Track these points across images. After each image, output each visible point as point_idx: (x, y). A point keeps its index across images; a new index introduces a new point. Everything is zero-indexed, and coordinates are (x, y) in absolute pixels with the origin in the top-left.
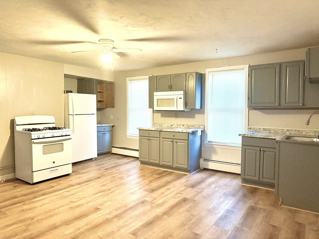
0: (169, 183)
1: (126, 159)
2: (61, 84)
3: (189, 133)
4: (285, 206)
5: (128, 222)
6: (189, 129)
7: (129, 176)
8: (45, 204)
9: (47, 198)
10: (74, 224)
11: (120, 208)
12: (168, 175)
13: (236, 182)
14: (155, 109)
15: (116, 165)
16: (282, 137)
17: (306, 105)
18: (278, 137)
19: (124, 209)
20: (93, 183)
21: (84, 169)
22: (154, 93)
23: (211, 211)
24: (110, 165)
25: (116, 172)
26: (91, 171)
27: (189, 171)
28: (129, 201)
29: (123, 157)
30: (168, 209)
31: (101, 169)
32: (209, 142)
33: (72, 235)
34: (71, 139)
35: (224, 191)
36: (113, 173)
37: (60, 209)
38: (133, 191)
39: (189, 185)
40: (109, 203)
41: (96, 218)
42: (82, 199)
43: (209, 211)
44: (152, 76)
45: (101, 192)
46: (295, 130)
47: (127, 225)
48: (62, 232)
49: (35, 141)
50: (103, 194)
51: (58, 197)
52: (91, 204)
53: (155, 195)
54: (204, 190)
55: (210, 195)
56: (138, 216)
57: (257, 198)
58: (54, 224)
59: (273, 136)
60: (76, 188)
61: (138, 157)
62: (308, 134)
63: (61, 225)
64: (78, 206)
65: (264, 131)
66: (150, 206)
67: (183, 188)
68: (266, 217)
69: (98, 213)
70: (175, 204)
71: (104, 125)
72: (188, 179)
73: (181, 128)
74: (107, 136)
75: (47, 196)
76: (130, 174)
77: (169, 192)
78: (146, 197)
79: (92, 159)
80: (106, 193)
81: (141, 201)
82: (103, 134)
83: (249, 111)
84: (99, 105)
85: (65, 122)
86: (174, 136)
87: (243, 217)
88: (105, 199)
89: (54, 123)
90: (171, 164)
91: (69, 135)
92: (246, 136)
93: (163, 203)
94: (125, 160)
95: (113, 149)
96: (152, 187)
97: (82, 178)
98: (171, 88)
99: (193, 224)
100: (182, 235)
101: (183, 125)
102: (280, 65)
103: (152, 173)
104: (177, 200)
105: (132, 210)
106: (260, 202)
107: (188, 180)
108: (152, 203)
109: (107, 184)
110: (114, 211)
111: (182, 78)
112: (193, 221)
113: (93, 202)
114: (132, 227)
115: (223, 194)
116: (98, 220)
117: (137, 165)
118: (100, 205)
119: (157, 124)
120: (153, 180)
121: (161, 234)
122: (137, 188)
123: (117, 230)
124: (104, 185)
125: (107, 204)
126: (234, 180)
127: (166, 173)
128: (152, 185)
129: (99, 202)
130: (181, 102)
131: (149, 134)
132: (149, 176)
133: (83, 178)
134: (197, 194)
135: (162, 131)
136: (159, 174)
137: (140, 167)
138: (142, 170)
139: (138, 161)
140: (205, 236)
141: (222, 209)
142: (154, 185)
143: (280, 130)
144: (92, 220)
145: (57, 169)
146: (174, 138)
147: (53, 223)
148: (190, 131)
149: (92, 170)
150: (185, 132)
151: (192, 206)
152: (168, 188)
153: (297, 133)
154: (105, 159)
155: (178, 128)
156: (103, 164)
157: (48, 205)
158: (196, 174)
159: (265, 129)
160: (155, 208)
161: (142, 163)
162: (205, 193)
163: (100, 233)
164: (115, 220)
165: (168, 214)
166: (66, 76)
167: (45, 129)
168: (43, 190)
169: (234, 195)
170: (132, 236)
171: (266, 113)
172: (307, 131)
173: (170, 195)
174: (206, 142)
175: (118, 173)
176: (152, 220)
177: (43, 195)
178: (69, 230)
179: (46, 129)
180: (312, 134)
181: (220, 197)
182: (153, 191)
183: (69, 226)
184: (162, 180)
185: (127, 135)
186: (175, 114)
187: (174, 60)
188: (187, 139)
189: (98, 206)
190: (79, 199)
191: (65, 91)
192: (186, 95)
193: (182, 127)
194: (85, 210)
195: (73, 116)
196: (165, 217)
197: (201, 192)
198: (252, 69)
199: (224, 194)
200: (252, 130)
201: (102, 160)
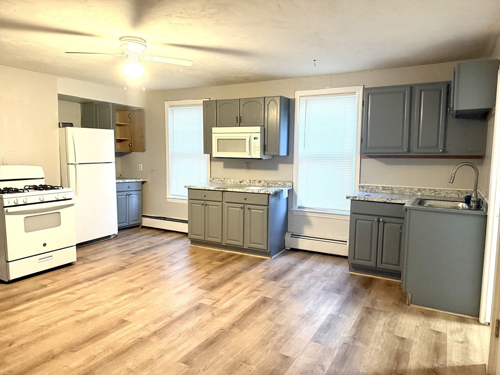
0: (238, 274)
1: (167, 236)
2: (53, 112)
3: (269, 195)
4: (415, 306)
5: (175, 342)
6: (269, 188)
7: (173, 264)
8: (32, 317)
9: (36, 305)
10: (85, 349)
11: (161, 319)
12: (236, 261)
13: (341, 270)
14: (214, 155)
15: (150, 246)
16: (413, 201)
17: (447, 152)
18: (407, 201)
19: (168, 319)
20: (113, 278)
21: (97, 253)
22: (213, 128)
23: (305, 318)
24: (140, 247)
25: (151, 258)
26: (108, 257)
27: (268, 254)
28: (176, 306)
29: (160, 233)
30: (239, 318)
31: (125, 253)
32: (299, 207)
33: (82, 369)
34: (73, 205)
35: (324, 284)
36: (145, 260)
37: (59, 324)
38: (180, 289)
39: (270, 275)
40: (142, 311)
41: (121, 337)
42: (97, 306)
43: (303, 317)
44: (208, 100)
45: (128, 293)
46: (430, 190)
47: (174, 348)
48: (65, 365)
49: (10, 210)
50: (131, 296)
51: (54, 303)
52: (111, 313)
53: (217, 294)
54: (292, 284)
55: (302, 291)
56: (192, 332)
57: (373, 294)
58: (50, 351)
59: (399, 200)
60: (85, 287)
61: (187, 232)
62: (449, 196)
63: (62, 353)
64: (90, 318)
65: (383, 191)
66: (211, 313)
67: (260, 282)
68: (389, 325)
69: (125, 328)
70: (250, 308)
71: (127, 181)
72: (267, 267)
73: (255, 186)
74: (134, 200)
75: (35, 302)
76: (174, 260)
77: (239, 288)
78: (202, 298)
79: (110, 236)
80: (136, 294)
81: (194, 305)
82: (126, 195)
83: (362, 159)
84: (118, 148)
85: (62, 176)
86: (246, 199)
87: (355, 326)
88: (135, 304)
89: (43, 178)
90: (240, 243)
91: (70, 199)
92: (357, 199)
93: (231, 307)
94: (166, 238)
95: (144, 219)
96: (211, 281)
97: (94, 270)
98: (240, 122)
99: (279, 340)
100: (263, 359)
101: (260, 182)
102: (412, 88)
103: (210, 257)
104: (252, 302)
105: (180, 322)
106: (378, 301)
107: (268, 269)
108: (212, 307)
109: (137, 278)
110: (152, 325)
111: (259, 104)
112: (279, 335)
113: (116, 311)
114: (182, 351)
115: (322, 290)
116: (125, 341)
117: (185, 246)
118: (128, 315)
119: (218, 180)
120: (212, 270)
121: (231, 360)
122: (187, 284)
123: (159, 356)
124: (131, 281)
125: (138, 312)
126: (337, 267)
127: (233, 258)
128: (212, 279)
129: (125, 310)
130: (257, 144)
131: (205, 196)
132: (207, 263)
133: (97, 269)
134: (283, 291)
135: (227, 191)
136: (222, 260)
137: (190, 248)
138: (194, 253)
139: (187, 239)
140: (300, 359)
141: (322, 314)
142: (215, 278)
143: (408, 190)
144: (115, 342)
145: (51, 256)
146: (246, 202)
147: (49, 349)
148: (271, 191)
149: (111, 256)
150: (263, 192)
151: (276, 311)
152: (237, 283)
153: (433, 194)
154: (131, 236)
155: (251, 186)
156: (128, 245)
157: (38, 318)
158: (280, 258)
159: (385, 187)
160: (218, 316)
161: (194, 241)
162: (294, 288)
163: (130, 363)
164: (154, 339)
165: (239, 325)
166: (61, 98)
167: (27, 189)
168: (27, 292)
169: (339, 291)
170: (183, 365)
171: (387, 163)
172: (447, 191)
173: (242, 293)
174: (295, 208)
175: (153, 259)
176: (214, 336)
177: (28, 300)
178: (77, 361)
179: (29, 189)
180: (454, 195)
181: (319, 295)
182: (213, 287)
183: (76, 353)
184: (227, 270)
185: (168, 197)
186: (247, 163)
187: (245, 75)
188: (266, 204)
189: (125, 317)
190: (91, 306)
191: (59, 124)
192: (264, 133)
193: (257, 184)
194: (102, 324)
195: (76, 167)
196: (235, 330)
197: (289, 287)
198: (368, 93)
199: (324, 289)
200: (365, 189)
201: (126, 238)
